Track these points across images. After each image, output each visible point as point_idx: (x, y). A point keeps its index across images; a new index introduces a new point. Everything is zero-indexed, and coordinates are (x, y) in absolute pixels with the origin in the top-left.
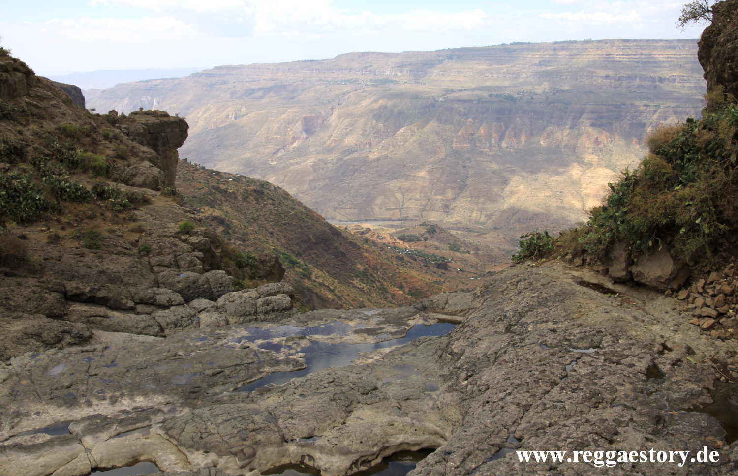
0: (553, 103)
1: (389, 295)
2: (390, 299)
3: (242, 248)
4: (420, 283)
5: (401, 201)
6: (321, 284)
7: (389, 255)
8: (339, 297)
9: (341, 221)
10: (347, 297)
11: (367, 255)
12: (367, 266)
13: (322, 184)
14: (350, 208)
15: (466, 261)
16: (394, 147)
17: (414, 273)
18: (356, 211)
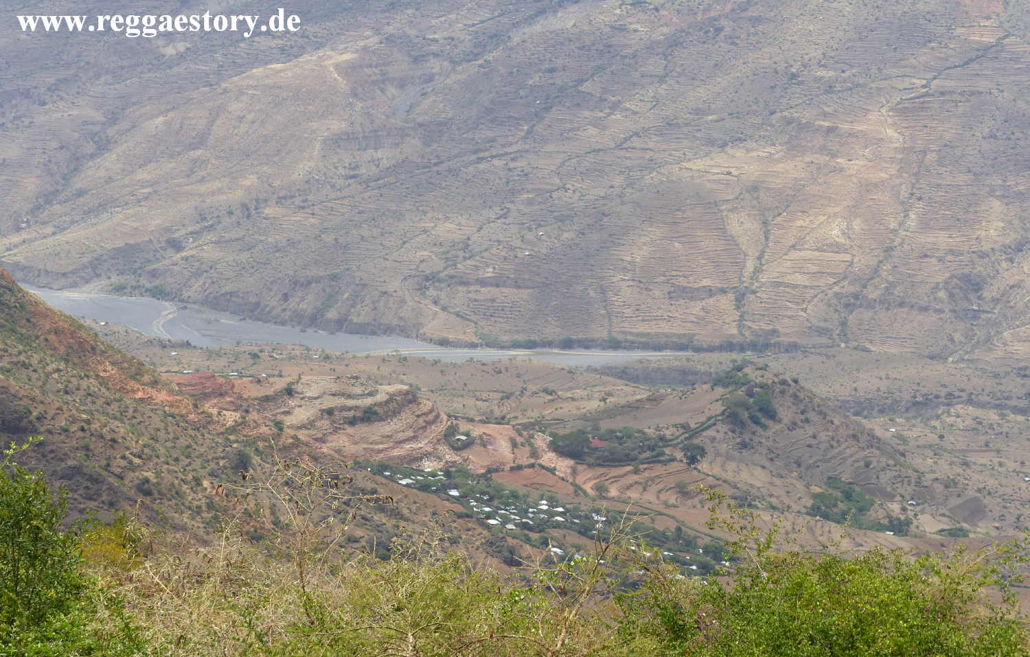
5: (753, 252)
9: (444, 343)
13: (386, 155)
14: (496, 283)
18: (525, 293)
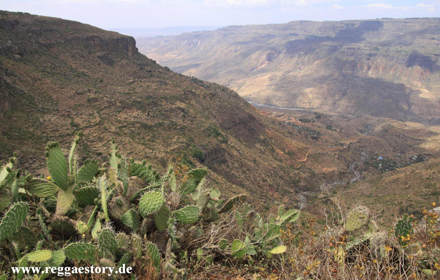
0: (400, 52)
1: (275, 154)
2: (275, 156)
3: (190, 125)
4: (295, 148)
5: (311, 99)
6: (232, 147)
8: (241, 154)
10: (247, 154)
11: (268, 131)
12: (266, 137)
14: (284, 101)
15: (332, 135)
16: (311, 71)
17: (293, 142)
18: (287, 102)
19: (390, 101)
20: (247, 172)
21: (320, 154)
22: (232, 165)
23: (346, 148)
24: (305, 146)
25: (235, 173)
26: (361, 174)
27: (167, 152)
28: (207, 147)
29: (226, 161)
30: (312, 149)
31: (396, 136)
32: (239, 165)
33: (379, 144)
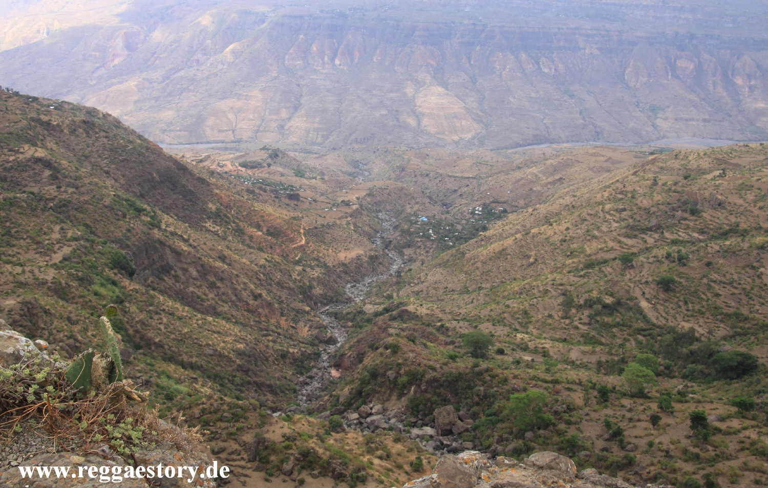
0: (385, 20)
1: (246, 238)
2: (248, 242)
3: (76, 196)
4: (278, 221)
5: (234, 121)
6: (173, 234)
7: (239, 188)
8: (195, 247)
9: (170, 144)
10: (204, 247)
11: (217, 191)
12: (218, 204)
13: (148, 104)
14: (180, 131)
15: (315, 188)
16: (223, 64)
17: (269, 209)
18: (186, 133)
19: (384, 112)
20: (219, 284)
21: (323, 226)
22: (184, 275)
23: (357, 209)
24: (292, 214)
25: (196, 290)
26: (401, 254)
27: (55, 266)
28: (129, 243)
29: (172, 268)
30: (306, 219)
31: (422, 175)
32: (198, 271)
33: (405, 194)
